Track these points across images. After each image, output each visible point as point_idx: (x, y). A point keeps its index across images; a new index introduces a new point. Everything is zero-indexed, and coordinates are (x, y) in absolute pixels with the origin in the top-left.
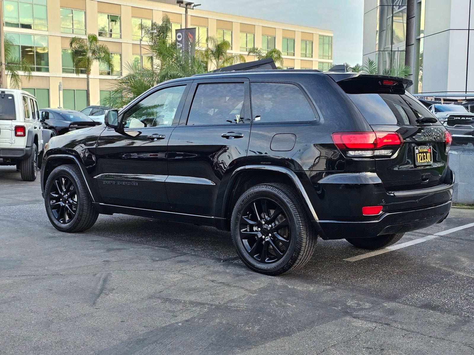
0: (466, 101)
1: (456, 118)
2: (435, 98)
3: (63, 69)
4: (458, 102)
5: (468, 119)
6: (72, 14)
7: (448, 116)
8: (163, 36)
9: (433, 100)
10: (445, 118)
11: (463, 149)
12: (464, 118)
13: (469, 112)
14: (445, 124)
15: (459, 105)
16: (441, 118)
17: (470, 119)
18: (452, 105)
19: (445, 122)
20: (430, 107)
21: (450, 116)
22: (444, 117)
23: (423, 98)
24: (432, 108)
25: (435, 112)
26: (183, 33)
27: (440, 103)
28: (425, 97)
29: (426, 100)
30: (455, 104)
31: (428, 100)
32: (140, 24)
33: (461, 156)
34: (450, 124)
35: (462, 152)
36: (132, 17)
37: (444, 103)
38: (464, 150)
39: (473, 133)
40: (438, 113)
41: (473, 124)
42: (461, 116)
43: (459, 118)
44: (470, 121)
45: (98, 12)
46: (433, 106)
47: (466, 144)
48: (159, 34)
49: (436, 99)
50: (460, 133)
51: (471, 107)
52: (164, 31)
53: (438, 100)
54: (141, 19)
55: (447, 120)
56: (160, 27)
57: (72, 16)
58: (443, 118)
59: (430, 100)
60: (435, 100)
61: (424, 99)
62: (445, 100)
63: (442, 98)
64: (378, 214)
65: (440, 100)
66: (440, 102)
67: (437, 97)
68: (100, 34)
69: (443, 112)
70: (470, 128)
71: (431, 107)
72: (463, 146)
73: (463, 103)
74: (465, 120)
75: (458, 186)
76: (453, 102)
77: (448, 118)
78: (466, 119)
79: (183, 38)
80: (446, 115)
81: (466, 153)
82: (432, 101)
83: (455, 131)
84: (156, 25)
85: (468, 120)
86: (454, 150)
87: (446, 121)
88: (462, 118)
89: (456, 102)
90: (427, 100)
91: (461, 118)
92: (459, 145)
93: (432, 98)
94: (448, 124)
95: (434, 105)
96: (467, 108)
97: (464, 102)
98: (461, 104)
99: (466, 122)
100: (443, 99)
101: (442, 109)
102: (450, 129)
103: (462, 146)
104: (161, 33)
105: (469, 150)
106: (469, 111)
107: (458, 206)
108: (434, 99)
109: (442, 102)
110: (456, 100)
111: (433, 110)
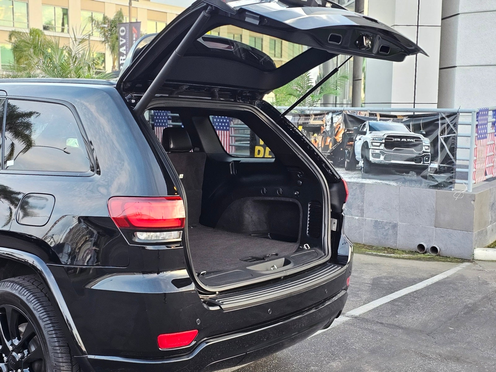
0: (408, 118)
1: (396, 139)
2: (370, 112)
3: (2, 65)
4: (398, 118)
5: (410, 140)
6: (13, 5)
7: (385, 137)
8: (115, 31)
9: (368, 116)
10: (381, 139)
11: (404, 179)
12: (405, 140)
13: (410, 132)
14: (382, 146)
15: (399, 122)
16: (377, 139)
17: (412, 140)
18: (390, 123)
19: (381, 143)
20: (363, 124)
21: (388, 136)
22: (380, 137)
23: (355, 112)
24: (366, 126)
25: (370, 131)
26: (127, 27)
27: (376, 120)
28: (357, 111)
29: (358, 115)
30: (393, 121)
31: (362, 115)
32: (90, 17)
33: (401, 188)
34: (387, 147)
35: (403, 183)
36: (82, 10)
37: (380, 120)
38: (405, 181)
39: (416, 159)
40: (374, 132)
41: (415, 147)
42: (401, 137)
43: (399, 140)
44: (412, 143)
45: (42, 4)
46: (367, 123)
47: (408, 173)
48: (111, 28)
49: (371, 114)
50: (401, 158)
51: (414, 125)
52: (116, 25)
53: (374, 115)
54: (91, 12)
55: (384, 141)
56: (112, 20)
57: (13, 8)
58: (380, 139)
59: (364, 115)
60: (369, 116)
61: (357, 114)
62: (381, 116)
63: (378, 113)
64: (189, 345)
65: (376, 116)
66: (376, 117)
67: (372, 112)
68: (45, 28)
69: (379, 131)
70: (412, 152)
71: (365, 124)
72: (404, 175)
73: (403, 121)
74: (406, 142)
75: (397, 227)
76: (392, 119)
77: (386, 139)
78: (407, 140)
79: (127, 33)
80: (382, 134)
81: (407, 184)
82: (366, 116)
83: (394, 156)
84: (107, 19)
85: (409, 142)
86: (393, 180)
87: (383, 143)
88: (403, 140)
89: (395, 119)
90: (360, 116)
91: (401, 140)
92: (398, 175)
93: (366, 112)
94: (385, 146)
95: (368, 121)
96: (408, 126)
97: (405, 119)
98: (401, 121)
99: (408, 145)
100: (380, 114)
101: (378, 127)
102: (388, 153)
103: (402, 175)
104: (113, 28)
105: (411, 181)
106: (411, 130)
107: (397, 253)
108: (368, 114)
109: (378, 118)
110: (396, 117)
111: (367, 129)
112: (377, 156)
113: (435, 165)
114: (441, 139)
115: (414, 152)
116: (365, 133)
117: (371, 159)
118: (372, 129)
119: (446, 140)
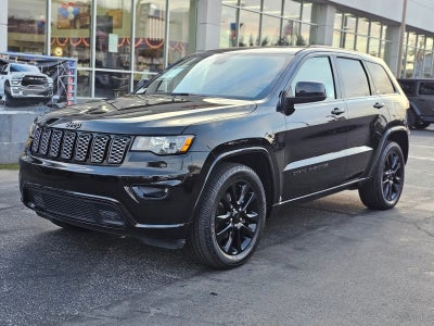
7: (23, 76)
10: (20, 78)
13: (41, 73)
14: (20, 84)
16: (16, 78)
19: (19, 82)
21: (25, 76)
24: (7, 67)
25: (10, 71)
34: (23, 84)
39: (44, 93)
40: (14, 72)
41: (43, 84)
44: (42, 81)
55: (21, 80)
58: (18, 78)
74: (37, 80)
77: (23, 78)
80: (21, 74)
83: (29, 91)
111: (8, 69)
112: (17, 92)
113: (57, 97)
114: (59, 79)
115: (43, 88)
116: (6, 73)
117: (13, 94)
118: (12, 69)
119: (62, 79)
